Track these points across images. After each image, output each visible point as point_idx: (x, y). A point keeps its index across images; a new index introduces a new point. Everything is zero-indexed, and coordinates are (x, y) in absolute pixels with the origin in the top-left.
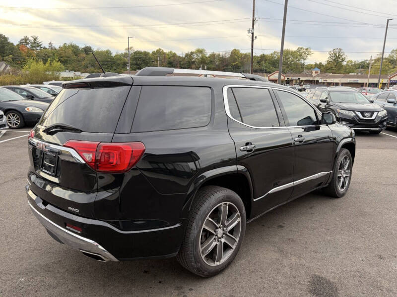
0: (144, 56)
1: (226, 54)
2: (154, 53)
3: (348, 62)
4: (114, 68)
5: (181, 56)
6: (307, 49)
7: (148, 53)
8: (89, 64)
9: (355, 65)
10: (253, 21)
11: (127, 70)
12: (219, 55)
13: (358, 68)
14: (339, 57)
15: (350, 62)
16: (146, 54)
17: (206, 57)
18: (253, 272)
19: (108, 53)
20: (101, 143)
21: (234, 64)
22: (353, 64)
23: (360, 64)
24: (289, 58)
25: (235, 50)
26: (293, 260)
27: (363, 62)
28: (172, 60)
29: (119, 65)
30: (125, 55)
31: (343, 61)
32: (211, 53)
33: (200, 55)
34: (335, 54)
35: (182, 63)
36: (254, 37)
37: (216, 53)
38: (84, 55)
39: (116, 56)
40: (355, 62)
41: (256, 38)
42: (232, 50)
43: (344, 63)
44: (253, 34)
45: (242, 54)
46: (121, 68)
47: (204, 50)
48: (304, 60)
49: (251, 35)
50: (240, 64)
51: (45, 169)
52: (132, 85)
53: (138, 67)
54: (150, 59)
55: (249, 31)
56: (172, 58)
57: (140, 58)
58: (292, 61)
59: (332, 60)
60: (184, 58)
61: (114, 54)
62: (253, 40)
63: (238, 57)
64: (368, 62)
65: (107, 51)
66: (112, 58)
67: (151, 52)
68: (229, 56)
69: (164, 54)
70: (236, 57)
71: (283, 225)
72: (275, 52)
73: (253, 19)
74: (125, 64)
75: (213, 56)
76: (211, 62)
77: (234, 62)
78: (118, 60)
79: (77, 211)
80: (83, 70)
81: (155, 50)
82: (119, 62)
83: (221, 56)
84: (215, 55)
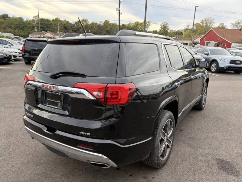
0: (47, 22)
1: (101, 23)
2: (53, 20)
3: (170, 31)
4: (26, 29)
5: (72, 23)
6: (148, 22)
7: (50, 20)
8: (7, 26)
9: (174, 32)
10: (119, 3)
11: (35, 31)
12: (97, 23)
13: (176, 34)
14: (166, 28)
15: (171, 31)
16: (48, 21)
17: (89, 25)
18: (183, 161)
19: (21, 19)
20: (108, 85)
21: (106, 29)
22: (173, 32)
23: (177, 32)
24: (139, 27)
25: (106, 21)
26: (201, 151)
27: (178, 31)
28: (66, 25)
29: (29, 27)
30: (33, 21)
31: (168, 30)
32: (92, 22)
33: (85, 23)
34: (164, 26)
35: (73, 27)
36: (120, 13)
37: (95, 22)
38: (3, 20)
39: (26, 21)
40: (174, 31)
41: (121, 13)
42: (104, 21)
43: (169, 31)
44: (119, 11)
45: (111, 24)
46: (31, 30)
47: (87, 20)
48: (147, 28)
49: (118, 12)
50: (110, 30)
51: (48, 104)
52: (120, 43)
53: (43, 29)
54: (51, 24)
55: (117, 9)
56: (66, 24)
57: (44, 23)
58: (140, 29)
59: (162, 29)
60: (75, 25)
61: (25, 20)
62: (119, 15)
63: (109, 25)
64: (181, 31)
65: (20, 17)
66: (24, 23)
67: (51, 20)
68: (103, 24)
69: (61, 21)
70: (107, 25)
71: (182, 129)
72: (130, 23)
73: (119, 2)
74: (33, 27)
75: (93, 24)
76: (92, 27)
77: (106, 28)
78: (28, 24)
79: (89, 134)
80: (3, 31)
81: (55, 19)
82: (29, 25)
83: (98, 24)
84: (94, 23)
